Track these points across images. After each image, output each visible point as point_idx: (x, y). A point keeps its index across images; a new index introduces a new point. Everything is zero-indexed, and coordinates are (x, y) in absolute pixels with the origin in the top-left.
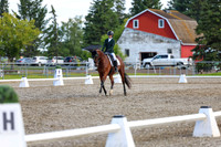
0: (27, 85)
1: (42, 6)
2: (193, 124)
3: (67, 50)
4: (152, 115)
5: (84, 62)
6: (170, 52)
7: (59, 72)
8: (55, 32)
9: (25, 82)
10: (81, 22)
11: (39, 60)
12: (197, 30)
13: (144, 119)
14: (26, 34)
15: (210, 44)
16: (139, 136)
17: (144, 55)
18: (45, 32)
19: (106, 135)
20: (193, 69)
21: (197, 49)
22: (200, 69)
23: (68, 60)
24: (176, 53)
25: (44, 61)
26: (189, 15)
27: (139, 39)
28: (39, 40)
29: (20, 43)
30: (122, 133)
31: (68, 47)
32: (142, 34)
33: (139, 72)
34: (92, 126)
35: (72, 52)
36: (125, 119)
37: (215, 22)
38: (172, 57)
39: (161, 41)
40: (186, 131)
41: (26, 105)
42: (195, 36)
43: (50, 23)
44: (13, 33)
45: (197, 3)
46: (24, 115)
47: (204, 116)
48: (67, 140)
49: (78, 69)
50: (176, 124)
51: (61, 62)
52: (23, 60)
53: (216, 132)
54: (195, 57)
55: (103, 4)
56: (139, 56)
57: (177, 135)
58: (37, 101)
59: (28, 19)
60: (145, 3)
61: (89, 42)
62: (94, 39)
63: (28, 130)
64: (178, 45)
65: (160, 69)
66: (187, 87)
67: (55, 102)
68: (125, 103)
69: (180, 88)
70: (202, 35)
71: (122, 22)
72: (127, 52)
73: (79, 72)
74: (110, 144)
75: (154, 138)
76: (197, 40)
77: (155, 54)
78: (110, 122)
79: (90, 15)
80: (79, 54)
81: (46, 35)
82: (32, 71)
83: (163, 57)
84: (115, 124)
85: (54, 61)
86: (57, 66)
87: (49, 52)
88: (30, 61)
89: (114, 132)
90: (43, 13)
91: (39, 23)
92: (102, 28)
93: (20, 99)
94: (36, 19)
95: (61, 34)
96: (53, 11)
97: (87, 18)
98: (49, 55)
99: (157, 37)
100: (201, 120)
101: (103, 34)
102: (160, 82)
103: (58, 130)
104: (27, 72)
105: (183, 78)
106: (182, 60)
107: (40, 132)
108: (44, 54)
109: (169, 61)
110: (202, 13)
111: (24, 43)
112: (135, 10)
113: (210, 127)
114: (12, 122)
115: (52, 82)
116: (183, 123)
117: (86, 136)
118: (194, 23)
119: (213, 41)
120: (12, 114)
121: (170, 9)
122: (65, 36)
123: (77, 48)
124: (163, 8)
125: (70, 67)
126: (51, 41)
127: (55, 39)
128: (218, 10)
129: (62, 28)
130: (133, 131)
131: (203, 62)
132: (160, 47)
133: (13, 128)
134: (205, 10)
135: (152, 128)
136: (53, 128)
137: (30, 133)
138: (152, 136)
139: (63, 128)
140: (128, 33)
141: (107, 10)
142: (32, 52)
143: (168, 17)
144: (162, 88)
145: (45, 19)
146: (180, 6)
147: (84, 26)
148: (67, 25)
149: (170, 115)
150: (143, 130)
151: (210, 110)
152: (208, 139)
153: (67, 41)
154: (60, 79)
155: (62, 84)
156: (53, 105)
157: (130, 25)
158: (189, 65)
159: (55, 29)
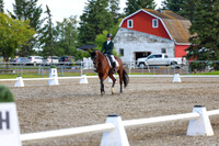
0: (23, 85)
1: (37, 7)
2: (186, 123)
3: (62, 50)
4: (146, 114)
5: (79, 62)
6: (164, 51)
7: (54, 71)
8: (50, 31)
9: (20, 82)
10: (75, 22)
11: (34, 59)
12: (190, 30)
13: (138, 118)
14: (22, 34)
15: (203, 43)
16: (133, 135)
17: (139, 55)
18: (40, 31)
19: (100, 135)
20: (187, 68)
21: (190, 48)
22: (194, 68)
23: (63, 59)
24: (170, 53)
25: (40, 61)
26: (182, 15)
27: (133, 39)
28: (34, 40)
29: (16, 43)
30: (116, 132)
31: (63, 47)
32: (136, 34)
33: (133, 71)
34: (87, 125)
35: (67, 52)
36: (119, 118)
37: (209, 22)
38: (166, 57)
39: (156, 41)
40: (180, 130)
41: (21, 105)
42: (188, 36)
43: (45, 23)
44: (9, 32)
45: (191, 3)
46: (19, 115)
47: (198, 115)
48: (62, 139)
49: (73, 68)
50: (170, 123)
51: (56, 61)
52: (18, 60)
53: (209, 131)
54: (188, 57)
55: (98, 4)
56: (133, 56)
57: (171, 134)
58: (32, 100)
59: (23, 19)
60: (139, 3)
61: (84, 42)
62: (89, 39)
63: (24, 129)
64: (172, 45)
65: (154, 68)
66: (181, 87)
67: (50, 101)
68: (119, 103)
69: (174, 87)
70: (196, 35)
71: (116, 22)
72: (122, 51)
73: (73, 72)
74: (105, 143)
75: (148, 137)
76: (190, 40)
77: (149, 53)
78: (104, 121)
79: (84, 15)
80: (74, 54)
81: (41, 35)
82: (27, 71)
83: (157, 56)
84: (110, 123)
85: (49, 61)
86: (52, 66)
87: (44, 52)
88: (26, 60)
89: (108, 131)
90: (38, 13)
91: (34, 23)
92: (96, 28)
93: (15, 98)
94: (31, 19)
95: (56, 33)
96: (48, 11)
97: (82, 18)
98: (44, 54)
99: (151, 36)
100: (195, 119)
101: (98, 33)
102: (154, 82)
103: (53, 129)
104: (22, 71)
105: (177, 78)
106: (176, 59)
107: (35, 131)
108: (39, 54)
109: (163, 60)
110: (195, 12)
111: (19, 43)
112: (130, 10)
113: (204, 126)
114: (7, 121)
115: (47, 81)
116: (177, 122)
117: (81, 135)
118: (188, 23)
119: (206, 40)
120: (7, 114)
121: (164, 9)
122: (60, 36)
123: (72, 48)
124: (157, 8)
125: (65, 67)
126: (46, 41)
127: (50, 38)
128: (211, 10)
129: (57, 28)
130: (128, 130)
131: (196, 62)
132: (154, 47)
133: (8, 127)
134: (198, 10)
135: (147, 127)
136: (48, 127)
137: (25, 132)
138: (146, 136)
139: (58, 127)
140: (122, 33)
141: (101, 10)
142: (27, 52)
143: (163, 17)
144: (156, 87)
145: (40, 19)
146: (174, 6)
147: (78, 26)
148: (62, 25)
149: (164, 114)
150: (137, 129)
151: (204, 109)
152: (202, 137)
153: (62, 41)
154: (55, 78)
155: (57, 83)
156: (48, 105)
157: (124, 25)
158: (182, 65)
159: (50, 28)
